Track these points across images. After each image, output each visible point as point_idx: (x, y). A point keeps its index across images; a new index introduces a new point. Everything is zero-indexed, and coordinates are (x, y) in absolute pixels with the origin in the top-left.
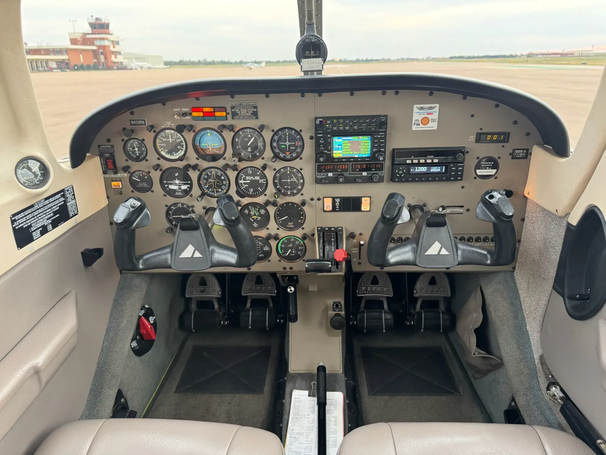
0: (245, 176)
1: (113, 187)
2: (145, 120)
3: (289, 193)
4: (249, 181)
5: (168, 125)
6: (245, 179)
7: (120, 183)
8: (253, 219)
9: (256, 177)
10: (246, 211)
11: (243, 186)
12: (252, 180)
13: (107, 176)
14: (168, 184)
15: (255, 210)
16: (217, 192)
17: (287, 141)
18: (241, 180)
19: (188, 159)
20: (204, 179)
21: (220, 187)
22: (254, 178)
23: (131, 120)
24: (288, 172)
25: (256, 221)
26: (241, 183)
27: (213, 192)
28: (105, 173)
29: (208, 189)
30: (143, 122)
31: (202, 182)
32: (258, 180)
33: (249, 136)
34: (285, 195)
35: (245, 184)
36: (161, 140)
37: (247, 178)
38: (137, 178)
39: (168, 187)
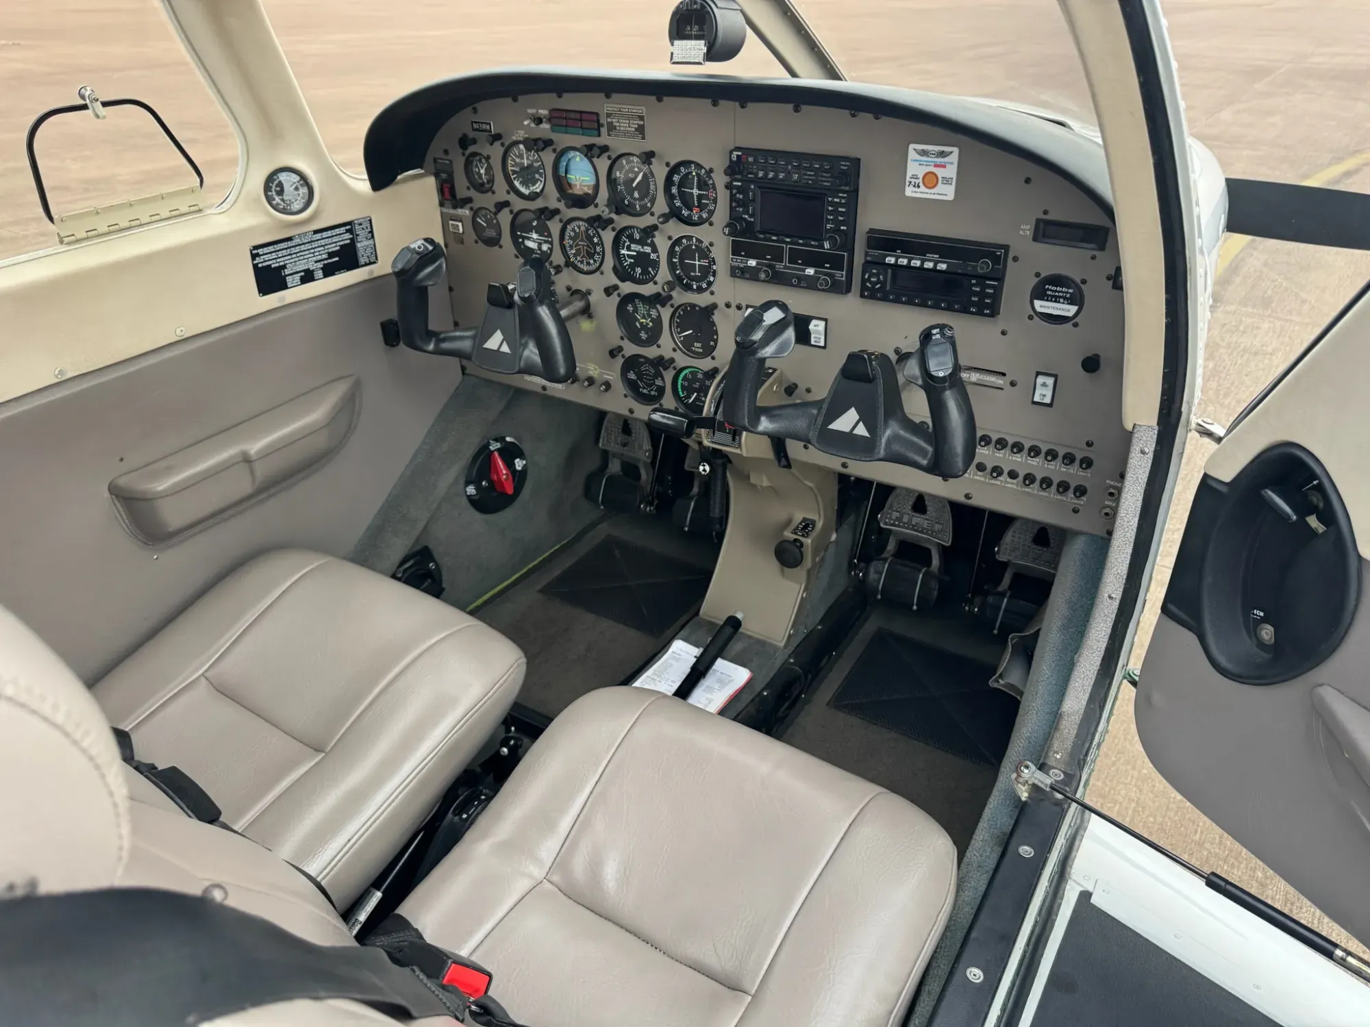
0: (629, 243)
1: (451, 230)
2: (490, 124)
3: (695, 287)
4: (635, 253)
5: (521, 135)
6: (629, 249)
7: (460, 224)
8: (641, 324)
9: (645, 247)
10: (630, 308)
11: (627, 261)
12: (638, 252)
13: (445, 210)
14: (524, 238)
15: (644, 307)
16: (588, 264)
17: (695, 187)
18: (623, 249)
19: (546, 198)
20: (571, 238)
21: (591, 256)
22: (643, 248)
23: (472, 122)
24: (694, 247)
25: (644, 327)
26: (624, 254)
27: (582, 262)
28: (442, 205)
29: (575, 255)
30: (488, 127)
31: (567, 242)
32: (649, 254)
33: (636, 169)
34: (688, 288)
35: (629, 256)
36: (514, 160)
37: (633, 246)
38: (483, 221)
39: (523, 242)
